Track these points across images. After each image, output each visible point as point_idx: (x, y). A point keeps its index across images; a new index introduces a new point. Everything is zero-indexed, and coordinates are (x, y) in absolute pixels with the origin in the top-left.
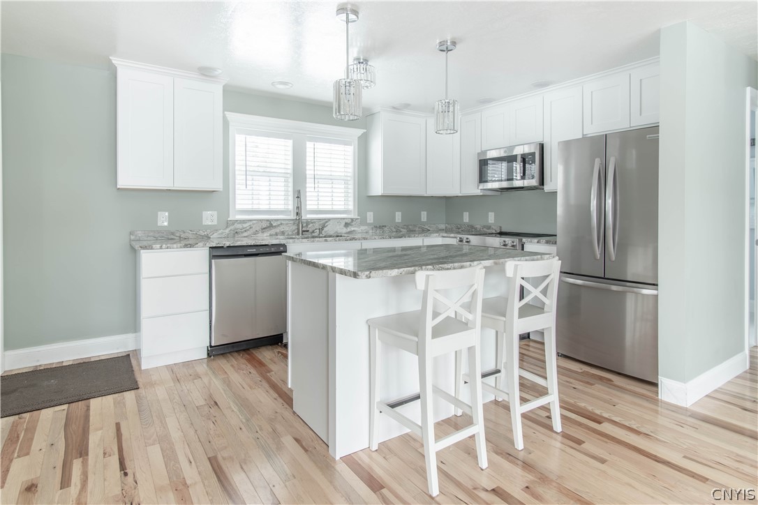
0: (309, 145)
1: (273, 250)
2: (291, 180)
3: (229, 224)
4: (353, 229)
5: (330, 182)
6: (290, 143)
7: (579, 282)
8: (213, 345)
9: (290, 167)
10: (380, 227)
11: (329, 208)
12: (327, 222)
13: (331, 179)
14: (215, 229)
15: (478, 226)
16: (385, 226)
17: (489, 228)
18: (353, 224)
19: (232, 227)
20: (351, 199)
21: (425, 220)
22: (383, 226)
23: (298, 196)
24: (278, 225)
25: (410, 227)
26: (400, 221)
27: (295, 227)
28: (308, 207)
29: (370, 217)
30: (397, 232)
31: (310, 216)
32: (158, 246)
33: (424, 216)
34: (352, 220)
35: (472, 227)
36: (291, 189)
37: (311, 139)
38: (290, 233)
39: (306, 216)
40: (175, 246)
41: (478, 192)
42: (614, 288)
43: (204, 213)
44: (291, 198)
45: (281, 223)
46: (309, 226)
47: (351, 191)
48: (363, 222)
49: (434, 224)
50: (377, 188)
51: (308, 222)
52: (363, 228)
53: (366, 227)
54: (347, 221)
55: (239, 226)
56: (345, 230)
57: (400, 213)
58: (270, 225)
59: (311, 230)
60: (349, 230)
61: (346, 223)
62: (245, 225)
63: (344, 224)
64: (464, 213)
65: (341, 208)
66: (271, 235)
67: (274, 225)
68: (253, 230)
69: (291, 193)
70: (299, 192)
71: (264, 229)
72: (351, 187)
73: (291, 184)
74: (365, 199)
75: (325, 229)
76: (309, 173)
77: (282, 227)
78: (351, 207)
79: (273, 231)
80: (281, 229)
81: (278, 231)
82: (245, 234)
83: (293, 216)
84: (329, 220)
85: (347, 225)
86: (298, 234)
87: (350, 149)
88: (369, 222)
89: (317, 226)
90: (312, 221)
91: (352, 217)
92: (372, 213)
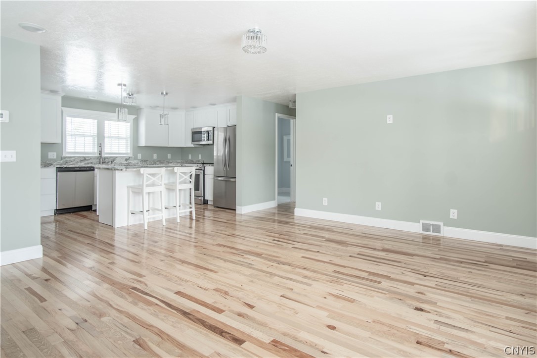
0: (106, 122)
1: (88, 169)
2: (96, 138)
3: (62, 158)
4: (130, 162)
6: (96, 121)
7: (223, 179)
8: (58, 209)
9: (96, 132)
10: (145, 161)
11: (117, 152)
12: (115, 158)
13: (119, 138)
14: (55, 160)
15: (195, 161)
16: (148, 161)
17: (199, 161)
18: (130, 159)
19: (64, 160)
20: (129, 148)
21: (170, 158)
23: (100, 146)
24: (89, 159)
25: (162, 161)
26: (156, 158)
27: (98, 160)
28: (105, 151)
29: (139, 156)
30: (154, 163)
31: (106, 156)
33: (169, 156)
34: (130, 157)
35: (192, 161)
36: (96, 143)
37: (107, 120)
38: (96, 163)
39: (104, 155)
41: (192, 146)
42: (232, 180)
43: (49, 153)
44: (96, 147)
45: (91, 158)
46: (106, 160)
47: (129, 144)
48: (136, 158)
50: (143, 143)
51: (105, 158)
52: (136, 161)
54: (127, 158)
55: (69, 159)
56: (125, 162)
57: (156, 155)
58: (85, 159)
59: (107, 162)
60: (127, 162)
62: (71, 159)
64: (189, 155)
65: (124, 152)
66: (85, 164)
67: (87, 159)
68: (76, 161)
69: (96, 145)
70: (101, 144)
71: (82, 161)
72: (129, 142)
73: (96, 140)
74: (137, 148)
75: (115, 161)
76: (106, 134)
78: (129, 151)
79: (86, 162)
80: (91, 161)
81: (89, 162)
82: (71, 163)
83: (97, 155)
84: (117, 157)
85: (126, 160)
86: (100, 163)
87: (129, 124)
88: (138, 158)
89: (110, 160)
90: (107, 158)
91: (130, 156)
92: (140, 154)
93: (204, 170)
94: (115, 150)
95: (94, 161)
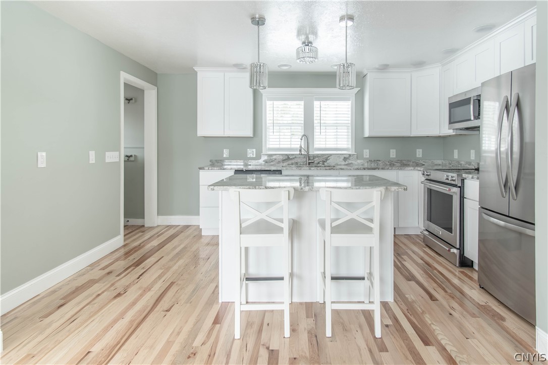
0: (317, 103)
3: (262, 156)
4: (350, 162)
5: (336, 128)
6: (302, 103)
9: (302, 118)
10: (375, 161)
12: (329, 157)
13: (337, 125)
16: (380, 161)
18: (351, 158)
19: (264, 159)
20: (350, 140)
21: (421, 156)
22: (378, 160)
24: (294, 158)
25: (404, 162)
26: (395, 157)
27: (304, 160)
28: (316, 146)
29: (366, 153)
30: (390, 165)
31: (315, 152)
32: (207, 168)
33: (419, 153)
34: (350, 155)
37: (318, 99)
38: (302, 164)
39: (312, 152)
40: (216, 168)
43: (248, 150)
45: (295, 157)
46: (315, 160)
47: (350, 134)
48: (359, 156)
49: (430, 160)
51: (315, 156)
52: (360, 161)
53: (362, 161)
54: (345, 156)
55: (269, 158)
56: (344, 163)
57: (395, 151)
58: (288, 158)
59: (316, 162)
60: (347, 163)
61: (344, 158)
62: (272, 158)
63: (343, 158)
64: (455, 151)
65: (344, 146)
66: (288, 165)
67: (291, 158)
68: (277, 161)
71: (284, 161)
72: (350, 130)
73: (303, 131)
74: (361, 140)
75: (328, 162)
77: (296, 159)
78: (350, 146)
79: (290, 162)
80: (295, 160)
81: (293, 162)
82: (272, 163)
84: (331, 155)
85: (345, 159)
86: (306, 164)
87: (349, 103)
88: (365, 157)
89: (321, 159)
90: (318, 156)
91: (350, 153)
92: (368, 151)
93: (462, 188)
94: (331, 144)
95: (299, 160)
